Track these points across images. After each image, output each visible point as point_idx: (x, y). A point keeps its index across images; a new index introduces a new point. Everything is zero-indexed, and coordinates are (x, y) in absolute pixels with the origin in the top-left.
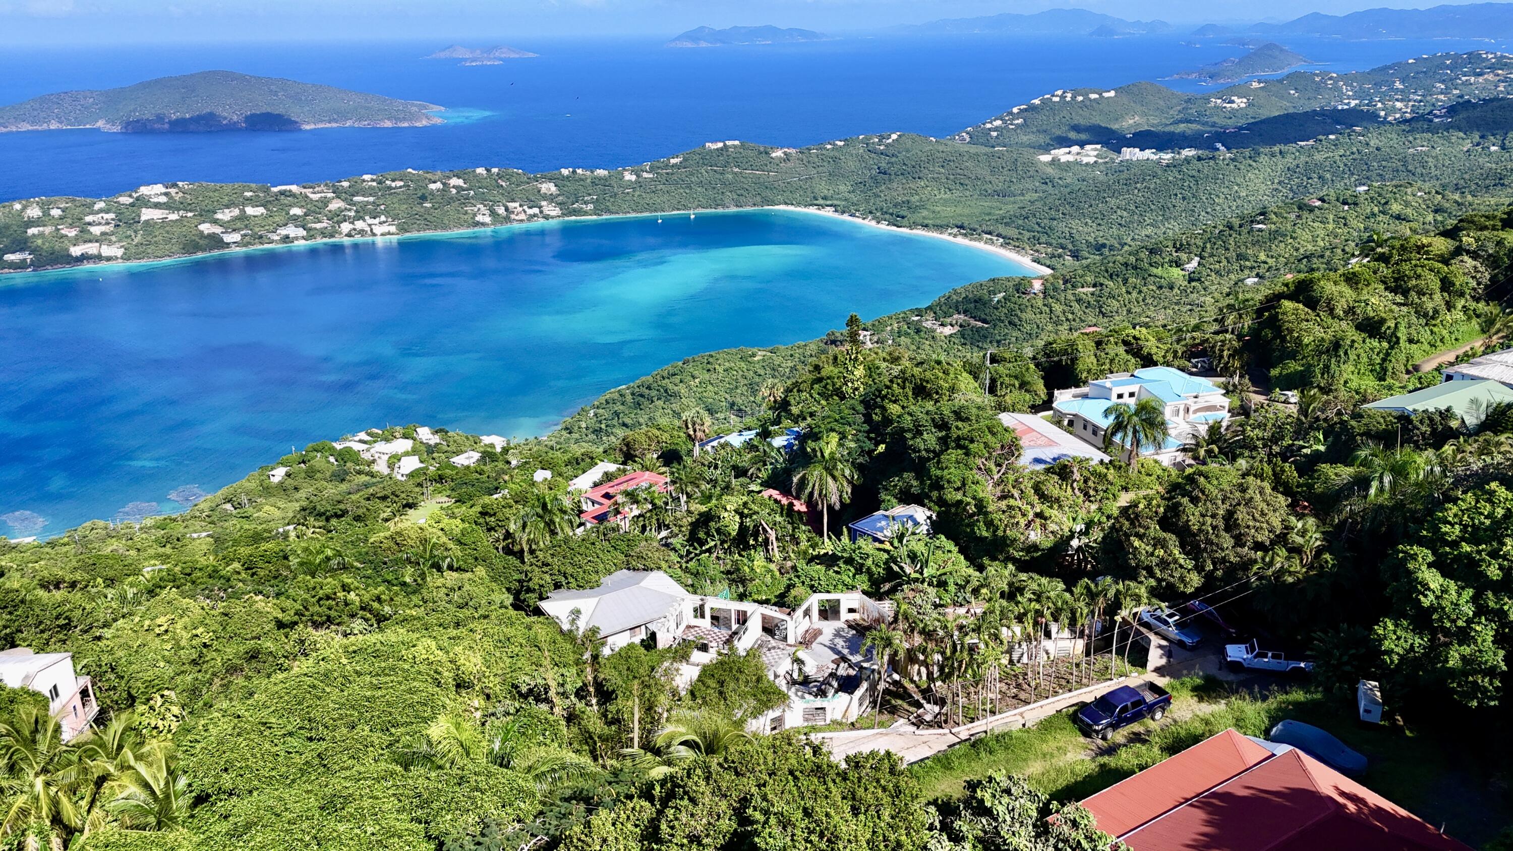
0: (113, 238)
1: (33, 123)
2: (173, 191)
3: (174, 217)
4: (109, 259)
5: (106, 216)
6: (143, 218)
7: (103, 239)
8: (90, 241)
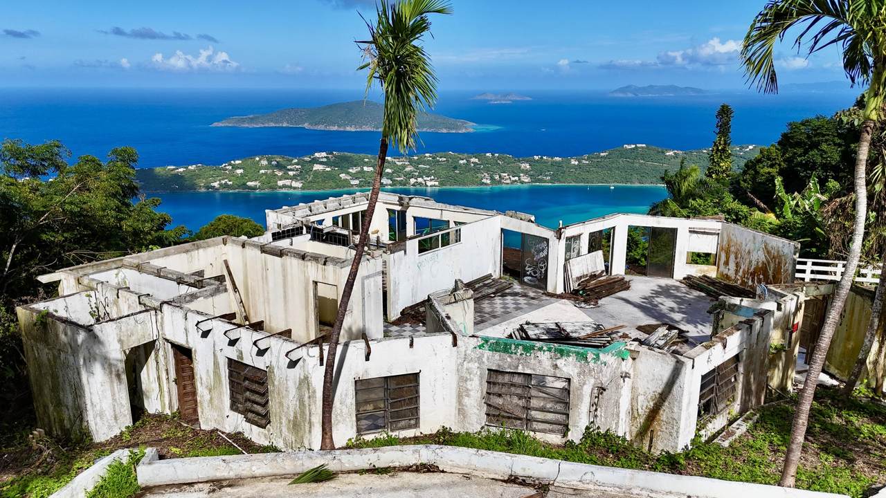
0: (299, 178)
1: (276, 123)
2: (330, 156)
3: (328, 169)
4: (295, 188)
5: (297, 167)
6: (314, 169)
7: (294, 178)
8: (288, 179)
